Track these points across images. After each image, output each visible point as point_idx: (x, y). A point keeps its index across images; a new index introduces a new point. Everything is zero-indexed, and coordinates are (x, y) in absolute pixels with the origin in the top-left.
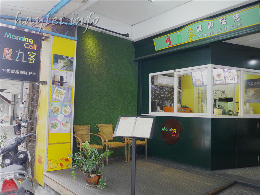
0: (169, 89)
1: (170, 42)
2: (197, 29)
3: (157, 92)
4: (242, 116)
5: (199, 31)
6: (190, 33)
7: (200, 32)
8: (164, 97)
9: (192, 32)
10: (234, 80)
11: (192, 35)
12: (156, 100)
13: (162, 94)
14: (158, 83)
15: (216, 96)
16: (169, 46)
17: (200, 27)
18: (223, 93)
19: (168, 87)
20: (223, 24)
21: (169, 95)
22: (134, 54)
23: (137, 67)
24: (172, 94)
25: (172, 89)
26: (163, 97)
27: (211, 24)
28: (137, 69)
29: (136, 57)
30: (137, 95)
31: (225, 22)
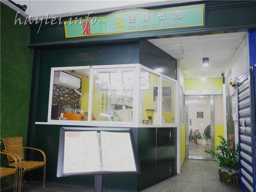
0: (70, 92)
1: (90, 29)
2: (128, 18)
3: (56, 94)
4: (160, 125)
5: (130, 21)
6: (118, 22)
7: (131, 23)
8: (64, 100)
9: (121, 22)
10: (146, 86)
11: (121, 25)
12: (54, 104)
13: (62, 97)
14: (60, 81)
15: (123, 102)
16: (86, 35)
17: (133, 17)
18: (131, 99)
19: (68, 89)
20: (161, 19)
21: (69, 98)
22: (29, 38)
23: (32, 57)
24: (71, 97)
25: (72, 92)
26: (62, 100)
27: (146, 16)
28: (33, 59)
29: (31, 42)
30: (30, 95)
31: (164, 17)
